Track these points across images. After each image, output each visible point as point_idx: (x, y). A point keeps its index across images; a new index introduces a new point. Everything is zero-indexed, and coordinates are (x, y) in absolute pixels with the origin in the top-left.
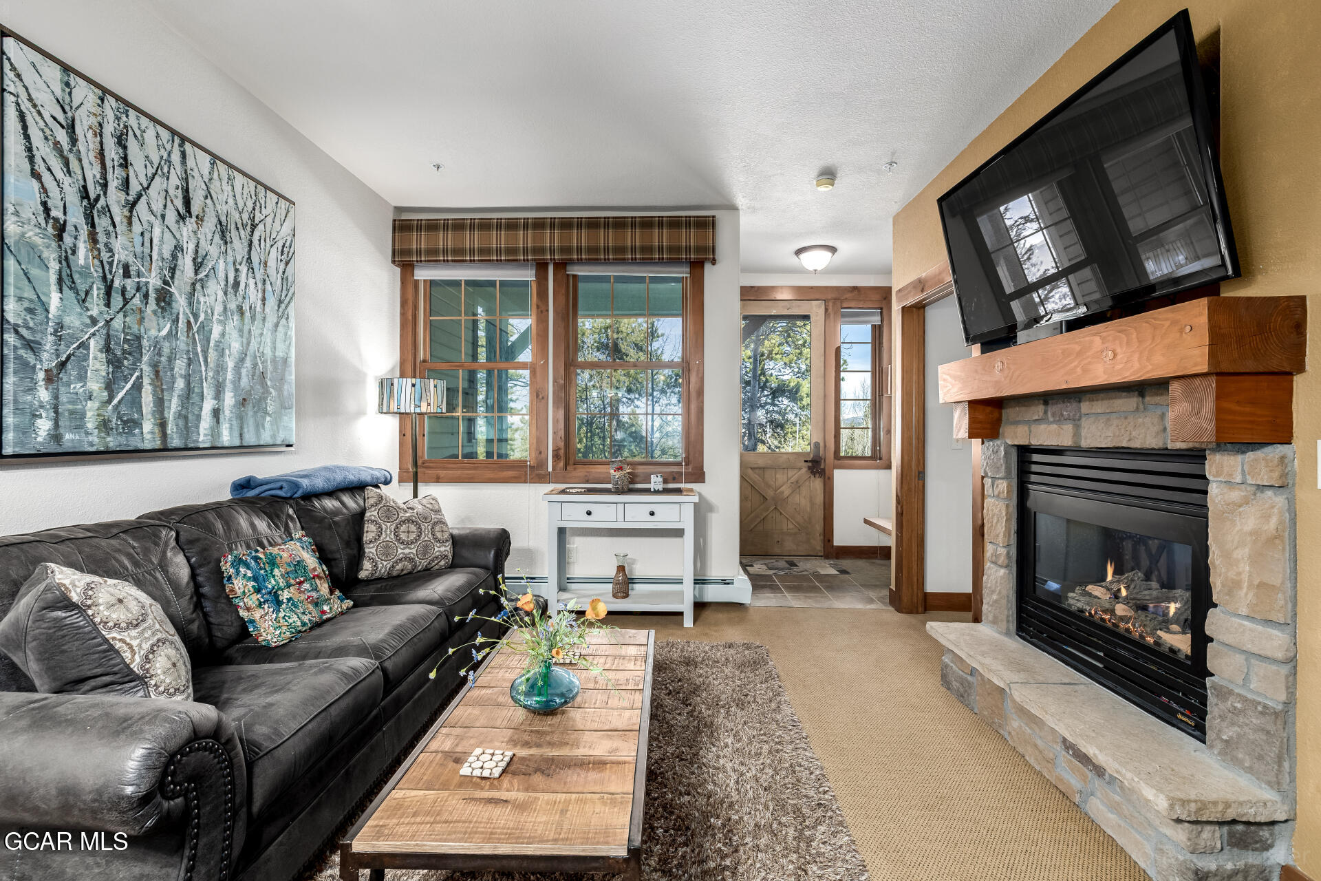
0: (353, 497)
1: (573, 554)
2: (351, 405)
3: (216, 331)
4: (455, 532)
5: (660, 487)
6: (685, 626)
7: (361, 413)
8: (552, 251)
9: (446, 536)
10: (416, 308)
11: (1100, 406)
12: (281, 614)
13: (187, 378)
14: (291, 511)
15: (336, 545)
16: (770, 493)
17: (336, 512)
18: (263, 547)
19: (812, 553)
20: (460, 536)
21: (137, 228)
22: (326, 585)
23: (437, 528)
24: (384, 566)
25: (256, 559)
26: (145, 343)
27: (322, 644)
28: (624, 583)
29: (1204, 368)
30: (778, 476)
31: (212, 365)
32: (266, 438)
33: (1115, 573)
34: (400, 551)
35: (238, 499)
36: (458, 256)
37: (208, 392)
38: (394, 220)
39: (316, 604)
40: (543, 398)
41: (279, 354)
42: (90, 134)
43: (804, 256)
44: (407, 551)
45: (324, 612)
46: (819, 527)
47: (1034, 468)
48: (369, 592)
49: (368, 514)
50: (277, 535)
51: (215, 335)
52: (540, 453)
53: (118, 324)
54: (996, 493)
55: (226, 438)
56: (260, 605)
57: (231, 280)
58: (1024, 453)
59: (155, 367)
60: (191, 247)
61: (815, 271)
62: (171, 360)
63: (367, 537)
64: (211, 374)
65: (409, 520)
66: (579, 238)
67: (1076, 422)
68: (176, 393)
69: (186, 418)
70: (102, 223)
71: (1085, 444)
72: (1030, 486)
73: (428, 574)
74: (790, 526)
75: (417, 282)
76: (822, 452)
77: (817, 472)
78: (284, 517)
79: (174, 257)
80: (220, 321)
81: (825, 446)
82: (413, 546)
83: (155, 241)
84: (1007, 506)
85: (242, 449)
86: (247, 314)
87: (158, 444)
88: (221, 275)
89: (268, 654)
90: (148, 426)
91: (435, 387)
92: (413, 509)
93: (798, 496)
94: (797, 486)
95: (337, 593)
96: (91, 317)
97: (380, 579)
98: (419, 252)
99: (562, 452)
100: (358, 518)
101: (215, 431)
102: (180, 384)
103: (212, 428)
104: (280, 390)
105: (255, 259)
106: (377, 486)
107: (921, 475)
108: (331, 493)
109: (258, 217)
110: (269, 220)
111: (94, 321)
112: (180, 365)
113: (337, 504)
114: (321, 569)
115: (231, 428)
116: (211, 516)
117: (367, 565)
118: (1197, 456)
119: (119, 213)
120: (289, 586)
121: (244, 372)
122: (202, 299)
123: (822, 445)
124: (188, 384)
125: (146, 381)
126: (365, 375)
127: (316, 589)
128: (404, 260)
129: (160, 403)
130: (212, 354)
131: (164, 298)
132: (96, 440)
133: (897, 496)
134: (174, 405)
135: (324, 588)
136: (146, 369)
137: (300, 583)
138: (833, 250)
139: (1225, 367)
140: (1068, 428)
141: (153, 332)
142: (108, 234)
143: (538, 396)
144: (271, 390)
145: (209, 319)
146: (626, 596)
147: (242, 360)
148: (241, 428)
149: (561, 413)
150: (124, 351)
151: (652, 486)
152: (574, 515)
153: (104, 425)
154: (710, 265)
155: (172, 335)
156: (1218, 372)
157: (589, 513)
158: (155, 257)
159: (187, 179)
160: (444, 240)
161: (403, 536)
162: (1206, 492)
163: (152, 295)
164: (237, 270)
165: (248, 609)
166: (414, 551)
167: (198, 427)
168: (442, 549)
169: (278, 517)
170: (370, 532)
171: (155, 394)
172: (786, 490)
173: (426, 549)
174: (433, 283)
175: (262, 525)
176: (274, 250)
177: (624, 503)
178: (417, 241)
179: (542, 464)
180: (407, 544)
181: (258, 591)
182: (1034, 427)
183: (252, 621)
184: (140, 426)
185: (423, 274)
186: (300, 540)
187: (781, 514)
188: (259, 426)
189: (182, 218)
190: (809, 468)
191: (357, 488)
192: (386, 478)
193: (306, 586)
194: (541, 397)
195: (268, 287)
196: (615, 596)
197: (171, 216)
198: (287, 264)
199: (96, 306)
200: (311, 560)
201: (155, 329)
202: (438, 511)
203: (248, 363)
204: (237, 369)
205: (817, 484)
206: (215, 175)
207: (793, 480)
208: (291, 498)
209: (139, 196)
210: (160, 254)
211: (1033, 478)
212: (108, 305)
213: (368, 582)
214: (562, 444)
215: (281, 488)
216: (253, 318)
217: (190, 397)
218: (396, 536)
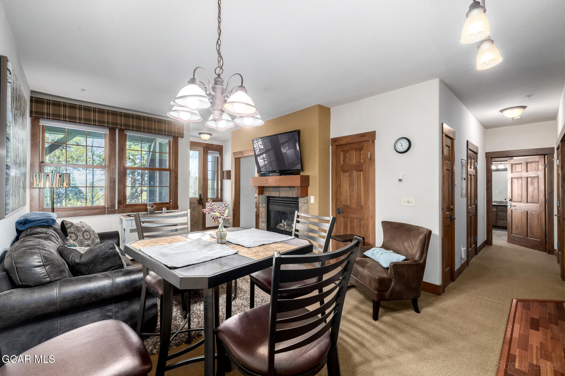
8: (121, 125)
9: (97, 235)
10: (40, 138)
11: (283, 189)
29: (300, 186)
33: (284, 221)
34: (86, 243)
36: (72, 120)
38: (31, 97)
40: (113, 181)
43: (202, 136)
44: (88, 242)
47: (271, 201)
49: (68, 230)
54: (263, 207)
58: (269, 198)
61: (205, 140)
65: (86, 231)
67: (279, 191)
71: (281, 196)
72: (270, 205)
75: (40, 126)
76: (202, 197)
77: (201, 204)
81: (203, 195)
82: (89, 240)
84: (265, 209)
93: (195, 212)
98: (48, 115)
99: (122, 201)
107: (239, 203)
118: (297, 198)
128: (38, 116)
133: (233, 209)
138: (211, 135)
139: (302, 186)
140: (278, 193)
149: (122, 186)
151: (163, 212)
154: (181, 138)
156: (301, 186)
160: (64, 112)
162: (299, 204)
170: (72, 237)
173: (92, 241)
178: (47, 109)
179: (113, 206)
180: (88, 240)
182: (271, 193)
185: (44, 123)
190: (198, 202)
205: (201, 208)
207: (193, 207)
211: (270, 203)
214: (122, 199)
218: (84, 237)
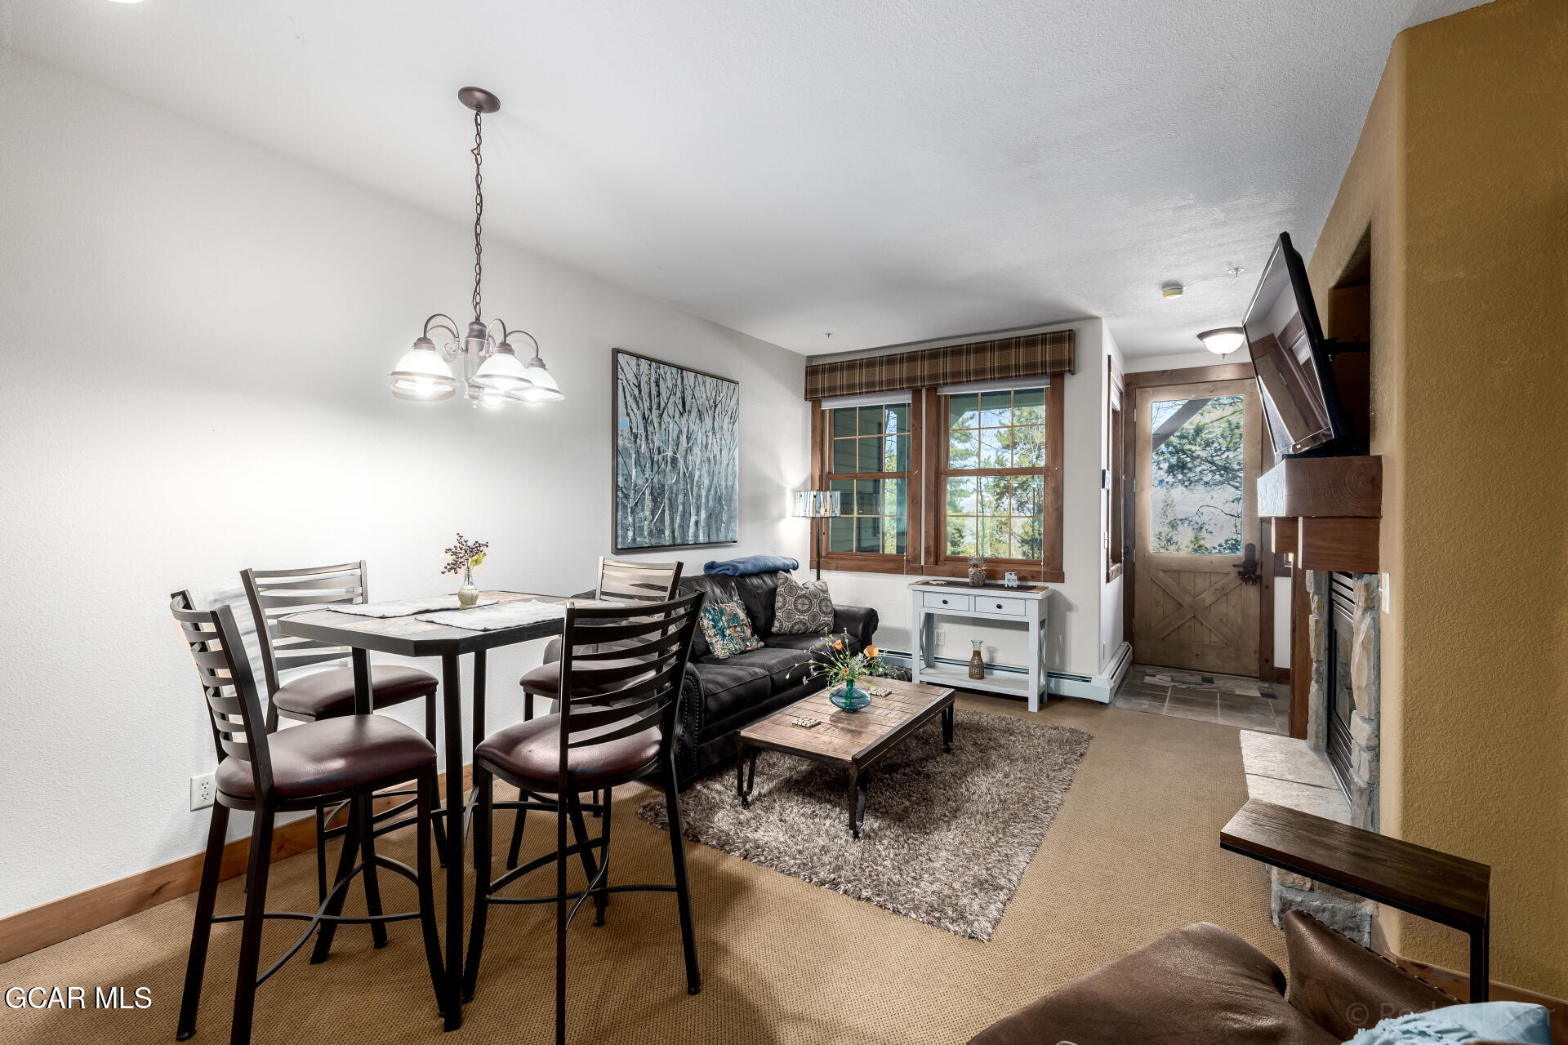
0: (771, 578)
1: (941, 638)
2: (775, 512)
3: (697, 474)
4: (837, 608)
5: (1015, 583)
6: (1029, 710)
7: (782, 517)
8: (923, 379)
9: (829, 610)
10: (823, 431)
12: (725, 642)
13: (684, 504)
14: (733, 584)
15: (758, 609)
16: (1187, 599)
17: (758, 587)
18: (718, 604)
19: (1242, 672)
20: (840, 611)
21: (663, 427)
22: (749, 631)
23: (824, 603)
24: (787, 626)
25: (714, 609)
26: (666, 488)
27: (743, 661)
28: (981, 667)
30: (1197, 581)
31: (695, 495)
32: (722, 538)
34: (797, 617)
35: (709, 575)
36: (851, 391)
37: (693, 511)
38: (807, 367)
39: (743, 640)
40: (917, 503)
41: (729, 483)
42: (646, 386)
43: (1209, 342)
44: (802, 617)
45: (747, 646)
46: (1254, 643)
48: (777, 640)
49: (778, 590)
50: (725, 597)
51: (696, 478)
52: (915, 549)
53: (656, 480)
55: (702, 538)
56: (715, 635)
57: (704, 443)
59: (670, 499)
60: (686, 429)
61: (1224, 355)
62: (677, 496)
63: (778, 605)
64: (694, 501)
65: (804, 596)
66: (945, 365)
68: (679, 513)
69: (683, 527)
70: (650, 429)
72: (1334, 603)
73: (816, 634)
74: (1214, 638)
75: (823, 412)
76: (1257, 556)
77: (1250, 578)
78: (729, 588)
79: (678, 437)
80: (699, 469)
81: (1262, 549)
82: (806, 615)
83: (670, 431)
85: (709, 544)
86: (713, 462)
87: (671, 543)
88: (699, 441)
89: (718, 661)
90: (667, 533)
91: (831, 497)
92: (808, 588)
93: (1225, 604)
94: (1223, 594)
95: (756, 637)
96: (646, 478)
97: (784, 634)
98: (823, 390)
99: (932, 549)
100: (773, 592)
101: (696, 535)
102: (681, 508)
103: (695, 532)
104: (729, 506)
105: (716, 427)
106: (787, 571)
108: (759, 574)
109: (718, 399)
110: (724, 399)
111: (647, 480)
112: (681, 497)
113: (760, 581)
114: (747, 621)
115: (704, 532)
116: (694, 583)
117: (777, 624)
119: (656, 421)
120: (730, 627)
121: (710, 497)
122: (690, 458)
123: (1258, 547)
124: (684, 508)
125: (667, 508)
126: (784, 489)
127: (743, 632)
128: (813, 395)
129: (672, 520)
130: (695, 489)
131: (674, 461)
132: (647, 540)
134: (678, 520)
135: (749, 632)
136: (666, 501)
137: (735, 627)
141: (669, 482)
142: (652, 433)
143: (913, 501)
144: (725, 507)
145: (693, 469)
146: (982, 678)
147: (709, 490)
148: (709, 532)
149: (932, 515)
150: (658, 494)
151: (1006, 582)
152: (934, 604)
153: (651, 533)
154: (1069, 374)
155: (677, 481)
157: (945, 602)
158: (670, 439)
159: (684, 392)
160: (841, 378)
161: (800, 607)
163: (669, 461)
164: (707, 436)
165: (710, 637)
166: (806, 618)
167: (688, 532)
168: (826, 619)
169: (726, 587)
170: (779, 603)
171: (670, 515)
172: (1208, 598)
173: (814, 617)
174: (836, 411)
175: (718, 591)
176: (727, 417)
177: (975, 596)
178: (823, 381)
179: (917, 558)
180: (802, 612)
181: (714, 627)
183: (712, 644)
184: (664, 534)
185: (828, 405)
186: (736, 602)
187: (1202, 624)
188: (718, 530)
189: (681, 414)
190: (1240, 573)
191: (773, 571)
192: (794, 566)
193: (738, 629)
194: (915, 502)
195: (723, 442)
196: (971, 676)
197: (677, 414)
198: (734, 423)
199: (648, 473)
200: (742, 615)
201: (671, 479)
202: (826, 591)
203: (712, 492)
204: (707, 496)
205: (1252, 593)
206: (697, 384)
207: (1217, 586)
208: (733, 576)
209: (664, 409)
210: (673, 437)
212: (652, 471)
213: (777, 635)
214: (932, 543)
215: (728, 569)
216: (715, 463)
217: (685, 516)
218: (795, 606)
